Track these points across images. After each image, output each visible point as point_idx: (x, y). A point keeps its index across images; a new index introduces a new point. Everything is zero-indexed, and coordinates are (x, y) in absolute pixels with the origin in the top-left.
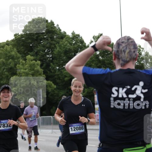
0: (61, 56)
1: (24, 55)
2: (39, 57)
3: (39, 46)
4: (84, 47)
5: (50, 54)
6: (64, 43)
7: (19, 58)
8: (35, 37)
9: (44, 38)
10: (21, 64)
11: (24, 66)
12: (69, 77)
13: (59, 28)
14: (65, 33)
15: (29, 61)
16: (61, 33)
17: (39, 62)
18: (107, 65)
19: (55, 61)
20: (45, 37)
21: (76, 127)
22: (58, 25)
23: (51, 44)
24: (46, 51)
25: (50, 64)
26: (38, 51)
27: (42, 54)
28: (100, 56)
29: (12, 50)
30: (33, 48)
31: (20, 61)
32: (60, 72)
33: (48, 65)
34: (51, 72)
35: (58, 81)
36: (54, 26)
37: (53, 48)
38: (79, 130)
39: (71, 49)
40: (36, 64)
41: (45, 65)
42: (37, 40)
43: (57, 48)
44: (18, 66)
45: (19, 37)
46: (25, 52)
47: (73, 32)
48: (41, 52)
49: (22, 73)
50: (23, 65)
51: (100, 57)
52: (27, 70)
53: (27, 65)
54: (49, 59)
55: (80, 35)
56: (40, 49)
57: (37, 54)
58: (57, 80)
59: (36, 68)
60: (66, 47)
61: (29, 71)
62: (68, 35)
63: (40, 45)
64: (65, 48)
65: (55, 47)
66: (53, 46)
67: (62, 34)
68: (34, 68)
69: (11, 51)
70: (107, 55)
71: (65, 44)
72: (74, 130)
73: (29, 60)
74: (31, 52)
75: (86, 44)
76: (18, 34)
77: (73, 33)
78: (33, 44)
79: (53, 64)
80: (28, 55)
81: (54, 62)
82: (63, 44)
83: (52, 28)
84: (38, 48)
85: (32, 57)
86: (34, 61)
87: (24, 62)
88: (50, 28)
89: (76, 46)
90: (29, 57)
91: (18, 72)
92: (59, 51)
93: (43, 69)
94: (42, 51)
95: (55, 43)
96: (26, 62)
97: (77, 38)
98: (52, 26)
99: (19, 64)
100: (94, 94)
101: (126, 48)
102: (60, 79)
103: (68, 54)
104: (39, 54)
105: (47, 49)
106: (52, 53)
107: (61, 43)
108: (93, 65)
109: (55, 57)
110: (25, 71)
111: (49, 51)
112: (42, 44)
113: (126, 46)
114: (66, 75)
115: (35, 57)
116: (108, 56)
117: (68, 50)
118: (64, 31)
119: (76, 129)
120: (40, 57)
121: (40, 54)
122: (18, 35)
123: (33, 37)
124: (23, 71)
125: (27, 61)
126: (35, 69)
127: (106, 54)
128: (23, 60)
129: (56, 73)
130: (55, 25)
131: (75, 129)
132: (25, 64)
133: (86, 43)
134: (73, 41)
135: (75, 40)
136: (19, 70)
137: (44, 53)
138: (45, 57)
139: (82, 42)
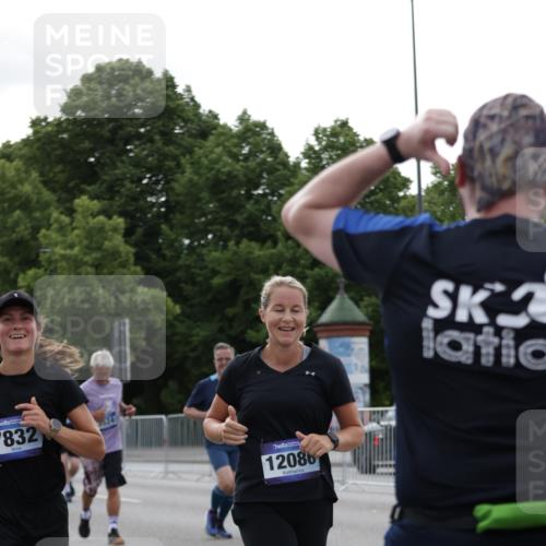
0: (199, 200)
1: (67, 195)
2: (118, 201)
3: (119, 164)
4: (281, 167)
5: (160, 191)
6: (212, 152)
7: (46, 205)
8: (106, 132)
9: (139, 136)
10: (55, 226)
11: (64, 235)
12: (228, 274)
13: (192, 99)
14: (216, 117)
15: (85, 217)
16: (198, 115)
17: (119, 221)
19: (178, 216)
20: (142, 130)
21: (285, 454)
22: (188, 89)
23: (165, 156)
24: (145, 181)
25: (161, 229)
26: (118, 180)
27: (129, 189)
29: (24, 176)
30: (97, 169)
31: (50, 215)
32: (195, 257)
33: (153, 233)
34: (163, 257)
35: (187, 289)
36: (175, 93)
37: (170, 169)
38: (298, 467)
39: (236, 177)
40: (107, 227)
41: (140, 231)
42: (112, 141)
43: (183, 172)
44: (45, 236)
45: (50, 129)
46: (71, 185)
47: (245, 113)
48: (128, 184)
49: (56, 261)
50: (62, 229)
52: (76, 250)
53: (76, 232)
54: (155, 209)
55: (268, 124)
56: (124, 174)
57: (111, 191)
58: (183, 285)
59: (110, 240)
60: (217, 166)
61: (85, 254)
62: (225, 126)
63: (124, 158)
64: (213, 172)
65: (179, 165)
66: (170, 164)
67: (205, 122)
68: (102, 244)
69: (21, 182)
71: (214, 156)
72: (280, 467)
73: (83, 212)
74: (89, 184)
75: (287, 157)
76: (46, 119)
77: (244, 118)
78: (97, 155)
79: (172, 228)
80: (79, 197)
81: (174, 222)
82: (207, 157)
84: (117, 172)
85: (95, 202)
86: (102, 218)
87: (65, 219)
89: (252, 164)
90: (82, 202)
91: (42, 257)
92: (191, 180)
93: (135, 245)
94: (132, 182)
95: (177, 152)
96: (72, 221)
97: (259, 134)
98: (170, 92)
99: (49, 227)
100: (319, 335)
101: (503, 141)
102: (194, 283)
103: (223, 192)
104: (118, 192)
105: (148, 176)
106: (167, 190)
107: (199, 152)
109: (178, 203)
110: (68, 252)
111: (157, 182)
112: (131, 155)
113: (504, 132)
114: (218, 268)
115: (105, 202)
116: (368, 200)
117: (224, 178)
118: (210, 112)
119: (285, 463)
120: (123, 200)
121: (123, 190)
122: (43, 124)
123: (98, 130)
124: (62, 252)
125: (78, 216)
126: (107, 244)
128: (62, 213)
129: (181, 262)
130: (180, 90)
131: (281, 463)
132: (69, 229)
133: (289, 154)
134: (242, 148)
135: (248, 144)
136: (48, 250)
137: (138, 189)
138: (141, 202)
139: (275, 149)
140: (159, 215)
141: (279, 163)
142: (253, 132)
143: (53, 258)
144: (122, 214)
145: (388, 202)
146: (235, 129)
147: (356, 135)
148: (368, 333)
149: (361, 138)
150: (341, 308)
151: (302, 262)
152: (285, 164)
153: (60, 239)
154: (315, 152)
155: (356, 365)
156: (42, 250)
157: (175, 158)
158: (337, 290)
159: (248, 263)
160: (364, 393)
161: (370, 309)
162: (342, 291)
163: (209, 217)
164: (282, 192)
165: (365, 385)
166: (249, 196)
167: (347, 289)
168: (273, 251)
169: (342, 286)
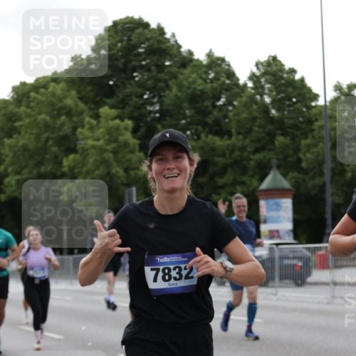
0: (182, 108)
1: (94, 106)
2: (128, 110)
3: (128, 86)
4: (234, 87)
5: (156, 103)
6: (189, 77)
7: (81, 113)
8: (120, 64)
9: (142, 67)
10: (87, 126)
11: (93, 132)
13: (176, 42)
14: (191, 53)
15: (106, 121)
16: (180, 52)
17: (129, 123)
18: (288, 130)
19: (168, 119)
20: (144, 63)
22: (173, 35)
23: (158, 80)
24: (146, 97)
25: (156, 127)
26: (128, 96)
27: (135, 102)
28: (273, 108)
29: (67, 93)
30: (114, 89)
31: (83, 120)
36: (166, 38)
37: (161, 88)
39: (206, 93)
40: (121, 127)
41: (143, 130)
42: (124, 70)
43: (171, 90)
44: (81, 133)
46: (97, 99)
47: (211, 51)
48: (134, 99)
49: (88, 149)
50: (92, 128)
51: (273, 112)
52: (101, 142)
53: (101, 130)
54: (152, 115)
56: (131, 92)
57: (122, 104)
59: (123, 136)
60: (193, 86)
61: (107, 145)
62: (198, 60)
63: (132, 82)
64: (191, 90)
65: (168, 86)
66: (161, 85)
67: (184, 58)
68: (118, 138)
69: (65, 97)
70: (289, 106)
71: (190, 80)
73: (105, 118)
74: (109, 98)
75: (238, 79)
76: (81, 55)
77: (210, 55)
78: (115, 79)
80: (102, 107)
81: (165, 123)
82: (186, 80)
83: (159, 42)
84: (128, 90)
85: (113, 110)
86: (117, 121)
87: (94, 122)
88: (156, 43)
89: (215, 85)
90: (105, 110)
91: (79, 147)
92: (176, 95)
93: (139, 139)
94: (137, 97)
95: (167, 77)
96: (99, 122)
97: (220, 65)
98: (161, 38)
99: (83, 126)
100: (260, 197)
103: (197, 103)
104: (128, 104)
105: (148, 93)
106: (160, 102)
107: (181, 77)
108: (256, 129)
109: (168, 111)
110: (96, 143)
111: (154, 97)
112: (137, 79)
115: (120, 111)
116: (291, 108)
117: (198, 93)
118: (189, 50)
120: (131, 109)
121: (131, 103)
122: (79, 59)
124: (92, 143)
125: (102, 120)
126: (121, 138)
127: (287, 103)
128: (91, 117)
130: (168, 36)
132: (96, 128)
134: (209, 74)
135: (213, 72)
136: (83, 142)
137: (141, 102)
138: (143, 111)
139: (231, 75)
140: (155, 119)
141: (233, 85)
142: (216, 63)
143: (86, 147)
144: (131, 118)
145: (304, 110)
146: (205, 62)
147: (283, 65)
148: (291, 196)
149: (287, 67)
150: (274, 179)
151: (249, 149)
152: (237, 85)
153: (90, 134)
154: (257, 77)
155: (284, 218)
156: (79, 142)
157: (166, 81)
158: (271, 168)
159: (213, 150)
160: (289, 236)
161: (293, 181)
162: (275, 168)
163: (188, 120)
164: (235, 103)
165: (290, 231)
166: (214, 106)
167: (279, 167)
168: (229, 142)
169: (274, 165)
